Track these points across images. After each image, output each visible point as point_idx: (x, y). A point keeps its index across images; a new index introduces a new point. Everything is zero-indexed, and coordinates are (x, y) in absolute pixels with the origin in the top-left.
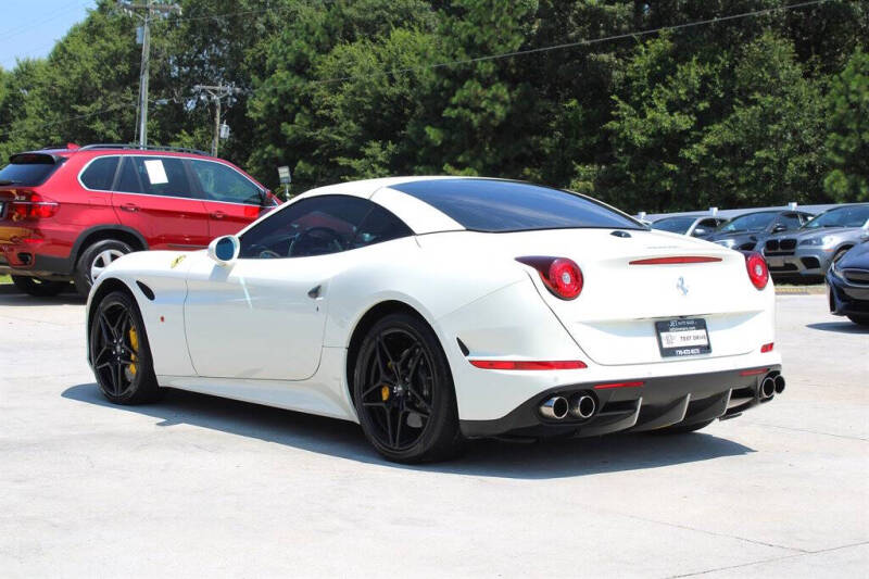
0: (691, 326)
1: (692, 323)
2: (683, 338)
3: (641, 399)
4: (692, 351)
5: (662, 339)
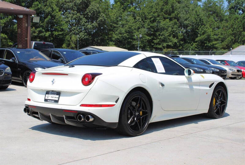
1: (56, 93)
2: (52, 97)
3: (38, 112)
4: (52, 101)
5: (46, 96)
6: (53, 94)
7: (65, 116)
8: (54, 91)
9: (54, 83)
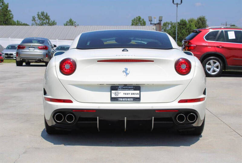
0: (131, 89)
2: (125, 94)
3: (98, 117)
4: (128, 99)
5: (112, 94)
6: (126, 89)
7: (154, 118)
8: (128, 85)
9: (128, 74)
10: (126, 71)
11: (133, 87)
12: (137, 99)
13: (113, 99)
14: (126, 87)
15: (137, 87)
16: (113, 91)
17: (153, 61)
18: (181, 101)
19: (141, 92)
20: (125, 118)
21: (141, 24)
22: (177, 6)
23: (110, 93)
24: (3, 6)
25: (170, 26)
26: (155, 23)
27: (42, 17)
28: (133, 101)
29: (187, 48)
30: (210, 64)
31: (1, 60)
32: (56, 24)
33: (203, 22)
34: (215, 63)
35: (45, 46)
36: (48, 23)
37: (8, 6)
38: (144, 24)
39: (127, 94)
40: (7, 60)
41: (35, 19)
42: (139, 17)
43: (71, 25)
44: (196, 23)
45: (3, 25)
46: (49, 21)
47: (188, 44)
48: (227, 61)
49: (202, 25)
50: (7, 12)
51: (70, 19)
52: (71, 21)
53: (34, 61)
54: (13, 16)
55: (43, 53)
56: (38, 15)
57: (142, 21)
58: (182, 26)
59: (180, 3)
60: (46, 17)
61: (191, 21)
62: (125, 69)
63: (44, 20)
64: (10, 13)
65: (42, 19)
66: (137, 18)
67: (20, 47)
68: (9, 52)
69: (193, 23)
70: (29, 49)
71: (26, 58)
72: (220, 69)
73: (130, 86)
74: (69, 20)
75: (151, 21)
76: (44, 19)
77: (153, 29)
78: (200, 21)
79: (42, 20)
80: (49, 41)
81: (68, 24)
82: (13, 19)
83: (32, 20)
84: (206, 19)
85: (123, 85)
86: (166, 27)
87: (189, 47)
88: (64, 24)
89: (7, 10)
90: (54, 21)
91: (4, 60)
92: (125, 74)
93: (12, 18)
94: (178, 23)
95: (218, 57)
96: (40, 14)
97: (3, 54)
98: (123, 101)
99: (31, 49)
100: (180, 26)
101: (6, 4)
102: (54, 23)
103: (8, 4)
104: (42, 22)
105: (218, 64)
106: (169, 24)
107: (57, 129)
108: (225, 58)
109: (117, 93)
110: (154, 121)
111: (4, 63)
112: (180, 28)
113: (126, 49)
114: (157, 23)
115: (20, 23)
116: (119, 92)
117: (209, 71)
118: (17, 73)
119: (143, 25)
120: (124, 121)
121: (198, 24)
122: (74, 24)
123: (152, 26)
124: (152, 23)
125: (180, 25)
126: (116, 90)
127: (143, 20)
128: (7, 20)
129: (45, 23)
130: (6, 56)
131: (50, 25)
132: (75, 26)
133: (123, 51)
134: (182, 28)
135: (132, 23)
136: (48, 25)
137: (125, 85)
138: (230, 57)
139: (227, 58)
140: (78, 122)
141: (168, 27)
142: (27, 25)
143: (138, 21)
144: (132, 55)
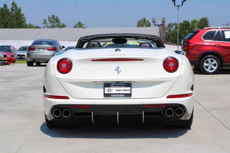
0: (123, 85)
2: (117, 90)
3: (92, 112)
4: (120, 95)
5: (105, 90)
6: (118, 85)
7: (144, 113)
8: (119, 82)
9: (120, 72)
10: (117, 70)
11: (125, 83)
12: (129, 95)
13: (106, 95)
14: (118, 84)
15: (128, 84)
16: (106, 88)
17: (143, 60)
18: (169, 97)
19: (132, 89)
20: (118, 113)
21: (146, 25)
22: (178, 8)
23: (103, 89)
24: (16, 10)
25: (174, 27)
26: (159, 24)
27: (52, 20)
28: (125, 96)
29: (186, 47)
30: (207, 62)
31: (13, 61)
32: (66, 27)
33: (205, 23)
34: (212, 61)
35: (54, 47)
36: (58, 25)
37: (21, 10)
38: (149, 25)
39: (119, 90)
40: (19, 61)
41: (46, 22)
42: (144, 18)
43: (80, 27)
44: (199, 24)
45: (16, 28)
46: (59, 24)
47: (187, 44)
48: (224, 59)
49: (204, 25)
50: (20, 16)
51: (79, 21)
52: (80, 23)
53: (44, 61)
54: (25, 19)
55: (52, 54)
56: (49, 18)
57: (147, 23)
58: (185, 27)
59: (181, 5)
60: (56, 20)
61: (194, 22)
62: (117, 67)
63: (55, 23)
64: (23, 17)
65: (53, 21)
66: (142, 20)
67: (31, 48)
68: (21, 53)
69: (196, 24)
70: (39, 50)
71: (36, 59)
72: (217, 67)
73: (122, 83)
74: (78, 23)
75: (154, 22)
76: (54, 21)
77: (157, 30)
78: (203, 22)
79: (52, 23)
80: (58, 42)
81: (77, 26)
82: (26, 22)
83: (44, 23)
84: (208, 20)
85: (116, 82)
86: (170, 28)
87: (187, 46)
88: (74, 26)
89: (20, 13)
90: (64, 24)
91: (16, 61)
92: (117, 72)
93: (24, 21)
94: (182, 24)
95: (215, 56)
96: (51, 17)
97: (15, 55)
98: (115, 97)
99: (40, 50)
100: (183, 27)
101: (19, 8)
102: (64, 25)
103: (21, 8)
104: (53, 25)
105: (215, 62)
106: (173, 25)
107: (55, 123)
108: (222, 57)
109: (110, 90)
110: (144, 115)
111: (16, 63)
112: (183, 29)
113: (119, 49)
114: (160, 24)
115: (32, 26)
116: (112, 88)
117: (207, 69)
118: (27, 72)
119: (148, 27)
120: (117, 115)
121: (200, 24)
122: (82, 26)
123: (156, 27)
124: (155, 24)
125: (183, 25)
126: (109, 86)
127: (148, 21)
128: (20, 23)
129: (55, 26)
130: (19, 57)
131: (60, 28)
132: (84, 28)
133: (116, 51)
134: (185, 28)
135: (138, 24)
136: (58, 28)
137: (117, 82)
138: (226, 56)
139: (224, 56)
140: (74, 117)
141: (173, 28)
142: (39, 28)
143: (143, 23)
144: (123, 54)
